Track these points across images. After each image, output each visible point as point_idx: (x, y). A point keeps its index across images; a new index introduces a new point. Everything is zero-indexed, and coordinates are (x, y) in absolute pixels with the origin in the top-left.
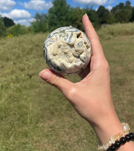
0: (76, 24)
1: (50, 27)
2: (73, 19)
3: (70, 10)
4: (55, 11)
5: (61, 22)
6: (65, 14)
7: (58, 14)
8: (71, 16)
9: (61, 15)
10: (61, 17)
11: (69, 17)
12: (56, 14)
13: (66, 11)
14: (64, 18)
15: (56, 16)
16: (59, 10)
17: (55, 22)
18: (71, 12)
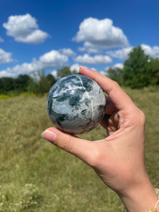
0: (156, 76)
1: (124, 81)
2: (153, 70)
3: (149, 61)
4: (130, 64)
5: (138, 74)
6: (143, 66)
7: (135, 66)
8: (150, 68)
9: (138, 67)
10: (137, 70)
11: (148, 69)
12: (132, 66)
13: (144, 62)
14: (141, 70)
15: (132, 69)
16: (136, 62)
17: (130, 75)
18: (150, 63)
